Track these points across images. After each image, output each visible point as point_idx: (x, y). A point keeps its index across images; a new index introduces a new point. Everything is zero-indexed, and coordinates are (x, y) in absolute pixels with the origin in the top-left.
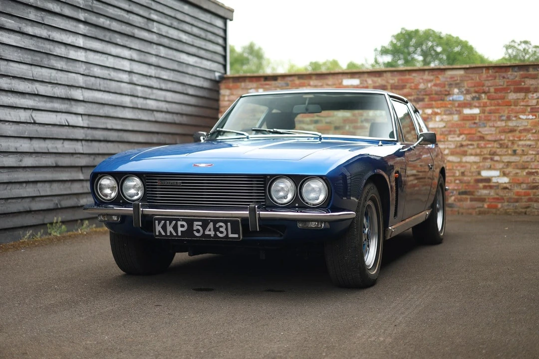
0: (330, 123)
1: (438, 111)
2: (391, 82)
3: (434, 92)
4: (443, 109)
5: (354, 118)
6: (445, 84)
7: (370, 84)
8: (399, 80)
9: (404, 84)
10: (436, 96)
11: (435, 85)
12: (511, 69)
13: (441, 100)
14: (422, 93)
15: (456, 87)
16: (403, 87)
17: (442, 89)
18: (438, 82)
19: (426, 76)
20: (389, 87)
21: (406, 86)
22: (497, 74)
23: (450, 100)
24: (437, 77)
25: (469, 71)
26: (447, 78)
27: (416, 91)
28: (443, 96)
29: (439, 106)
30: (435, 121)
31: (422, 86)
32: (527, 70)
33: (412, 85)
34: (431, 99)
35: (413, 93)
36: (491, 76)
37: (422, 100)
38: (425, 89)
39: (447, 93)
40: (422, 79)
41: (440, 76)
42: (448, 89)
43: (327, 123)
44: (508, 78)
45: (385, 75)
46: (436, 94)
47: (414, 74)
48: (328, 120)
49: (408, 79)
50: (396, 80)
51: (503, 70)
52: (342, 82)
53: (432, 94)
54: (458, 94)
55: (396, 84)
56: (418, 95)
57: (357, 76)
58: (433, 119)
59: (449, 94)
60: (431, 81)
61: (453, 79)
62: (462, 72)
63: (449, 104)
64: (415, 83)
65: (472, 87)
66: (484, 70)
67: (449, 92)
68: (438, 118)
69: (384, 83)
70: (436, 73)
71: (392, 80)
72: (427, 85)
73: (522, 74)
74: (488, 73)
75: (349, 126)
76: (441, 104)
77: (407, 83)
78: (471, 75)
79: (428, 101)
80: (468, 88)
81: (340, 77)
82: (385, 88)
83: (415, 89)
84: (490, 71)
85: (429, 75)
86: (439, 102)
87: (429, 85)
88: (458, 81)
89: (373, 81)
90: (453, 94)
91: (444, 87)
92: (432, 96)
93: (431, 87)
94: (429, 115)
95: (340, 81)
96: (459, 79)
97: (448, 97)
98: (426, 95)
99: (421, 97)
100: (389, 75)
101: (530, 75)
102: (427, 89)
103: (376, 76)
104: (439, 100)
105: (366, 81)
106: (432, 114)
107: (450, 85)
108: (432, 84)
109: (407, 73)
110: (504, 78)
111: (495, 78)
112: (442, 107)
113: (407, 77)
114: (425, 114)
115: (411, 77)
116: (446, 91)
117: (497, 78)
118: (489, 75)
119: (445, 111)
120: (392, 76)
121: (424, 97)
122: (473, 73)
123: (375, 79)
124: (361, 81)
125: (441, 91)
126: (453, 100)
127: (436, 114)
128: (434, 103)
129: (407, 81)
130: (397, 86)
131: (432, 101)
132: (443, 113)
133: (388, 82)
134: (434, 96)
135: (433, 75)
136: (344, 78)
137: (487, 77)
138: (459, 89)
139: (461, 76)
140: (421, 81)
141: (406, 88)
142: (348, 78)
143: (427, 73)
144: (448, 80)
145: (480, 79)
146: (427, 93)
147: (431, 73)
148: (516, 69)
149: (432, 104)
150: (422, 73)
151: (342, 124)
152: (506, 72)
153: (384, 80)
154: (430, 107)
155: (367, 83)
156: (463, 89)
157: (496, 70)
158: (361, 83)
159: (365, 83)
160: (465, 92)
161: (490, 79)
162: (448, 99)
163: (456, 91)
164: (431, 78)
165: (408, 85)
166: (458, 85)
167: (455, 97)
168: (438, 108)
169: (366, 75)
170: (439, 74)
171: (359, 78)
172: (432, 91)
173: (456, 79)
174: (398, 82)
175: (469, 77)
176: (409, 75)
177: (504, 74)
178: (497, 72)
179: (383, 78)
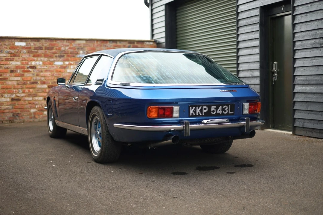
0: (7, 68)
1: (72, 63)
2: (45, 45)
3: (69, 52)
4: (74, 62)
5: (23, 66)
6: (75, 48)
7: (33, 46)
8: (49, 44)
9: (53, 47)
10: (71, 55)
11: (70, 48)
12: (108, 42)
13: (73, 57)
14: (63, 52)
15: (81, 50)
16: (52, 49)
17: (74, 51)
18: (72, 47)
19: (65, 43)
20: (44, 48)
21: (53, 48)
22: (102, 44)
23: (78, 57)
24: (71, 44)
25: (88, 42)
26: (76, 45)
27: (59, 51)
28: (75, 55)
29: (73, 60)
30: (70, 68)
31: (63, 48)
32: (116, 43)
33: (57, 47)
34: (68, 56)
35: (58, 52)
36: (99, 45)
37: (63, 56)
38: (64, 50)
39: (76, 53)
40: (63, 44)
41: (73, 44)
42: (77, 51)
43: (5, 68)
44: (107, 46)
45: (41, 41)
46: (71, 53)
47: (58, 42)
48: (6, 66)
49: (55, 44)
50: (48, 45)
51: (105, 42)
52: (15, 43)
53: (68, 53)
54: (82, 54)
55: (48, 46)
56: (61, 53)
57: (24, 40)
58: (69, 67)
59: (77, 54)
60: (68, 46)
61: (80, 46)
62: (84, 42)
63: (78, 59)
64: (59, 46)
65: (89, 50)
66: (96, 42)
67: (78, 52)
68: (72, 67)
69: (40, 45)
70: (70, 41)
71: (46, 44)
72: (66, 48)
73: (114, 45)
74: (98, 43)
75: (20, 70)
76: (73, 59)
77: (54, 46)
78: (89, 44)
79: (66, 57)
80: (88, 51)
81: (13, 40)
82: (42, 48)
83: (59, 50)
84: (99, 42)
85: (66, 42)
86: (73, 58)
87: (67, 48)
88: (82, 47)
89: (34, 44)
90: (80, 54)
91: (75, 49)
92: (68, 54)
93: (68, 49)
94: (67, 65)
95: (13, 43)
96: (83, 45)
97: (77, 55)
98: (65, 54)
99: (62, 55)
100: (44, 41)
101: (118, 45)
102: (66, 50)
103: (36, 41)
104: (72, 57)
105: (30, 44)
106: (68, 64)
107: (78, 49)
108: (69, 47)
109: (54, 40)
110: (105, 46)
111: (101, 46)
112: (74, 61)
113: (54, 43)
114: (65, 64)
115: (56, 43)
116: (76, 52)
117: (102, 46)
118: (98, 44)
119: (76, 63)
120: (45, 42)
121: (64, 55)
122: (90, 43)
123: (35, 43)
124: (26, 44)
125: (73, 52)
126: (80, 57)
127: (71, 64)
128: (69, 58)
129: (54, 45)
130: (48, 48)
131: (69, 57)
132: (74, 64)
133: (43, 45)
134: (69, 54)
135: (69, 43)
136: (16, 42)
137: (97, 45)
138: (83, 51)
139: (84, 44)
140: (62, 45)
141: (53, 49)
142: (18, 41)
143: (65, 41)
144: (77, 46)
145: (93, 46)
146: (66, 53)
147: (67, 42)
148: (111, 42)
149: (69, 59)
150: (63, 41)
151: (15, 69)
152: (106, 43)
153: (40, 44)
154: (67, 60)
155: (30, 45)
156: (85, 51)
157: (102, 42)
158: (27, 45)
159: (29, 45)
160: (86, 53)
161: (99, 46)
162: (77, 56)
163: (81, 52)
164: (68, 44)
165: (55, 48)
166: (82, 49)
167: (81, 55)
168: (72, 61)
169: (30, 40)
170: (72, 42)
171: (25, 42)
172: (68, 51)
173: (81, 45)
174: (49, 46)
175: (88, 44)
176: (55, 42)
177: (105, 44)
178: (102, 43)
179: (40, 43)
